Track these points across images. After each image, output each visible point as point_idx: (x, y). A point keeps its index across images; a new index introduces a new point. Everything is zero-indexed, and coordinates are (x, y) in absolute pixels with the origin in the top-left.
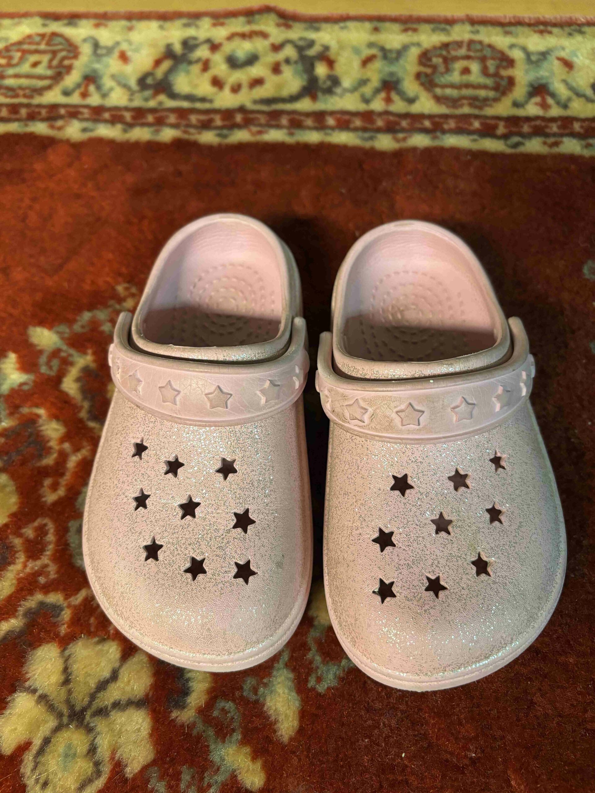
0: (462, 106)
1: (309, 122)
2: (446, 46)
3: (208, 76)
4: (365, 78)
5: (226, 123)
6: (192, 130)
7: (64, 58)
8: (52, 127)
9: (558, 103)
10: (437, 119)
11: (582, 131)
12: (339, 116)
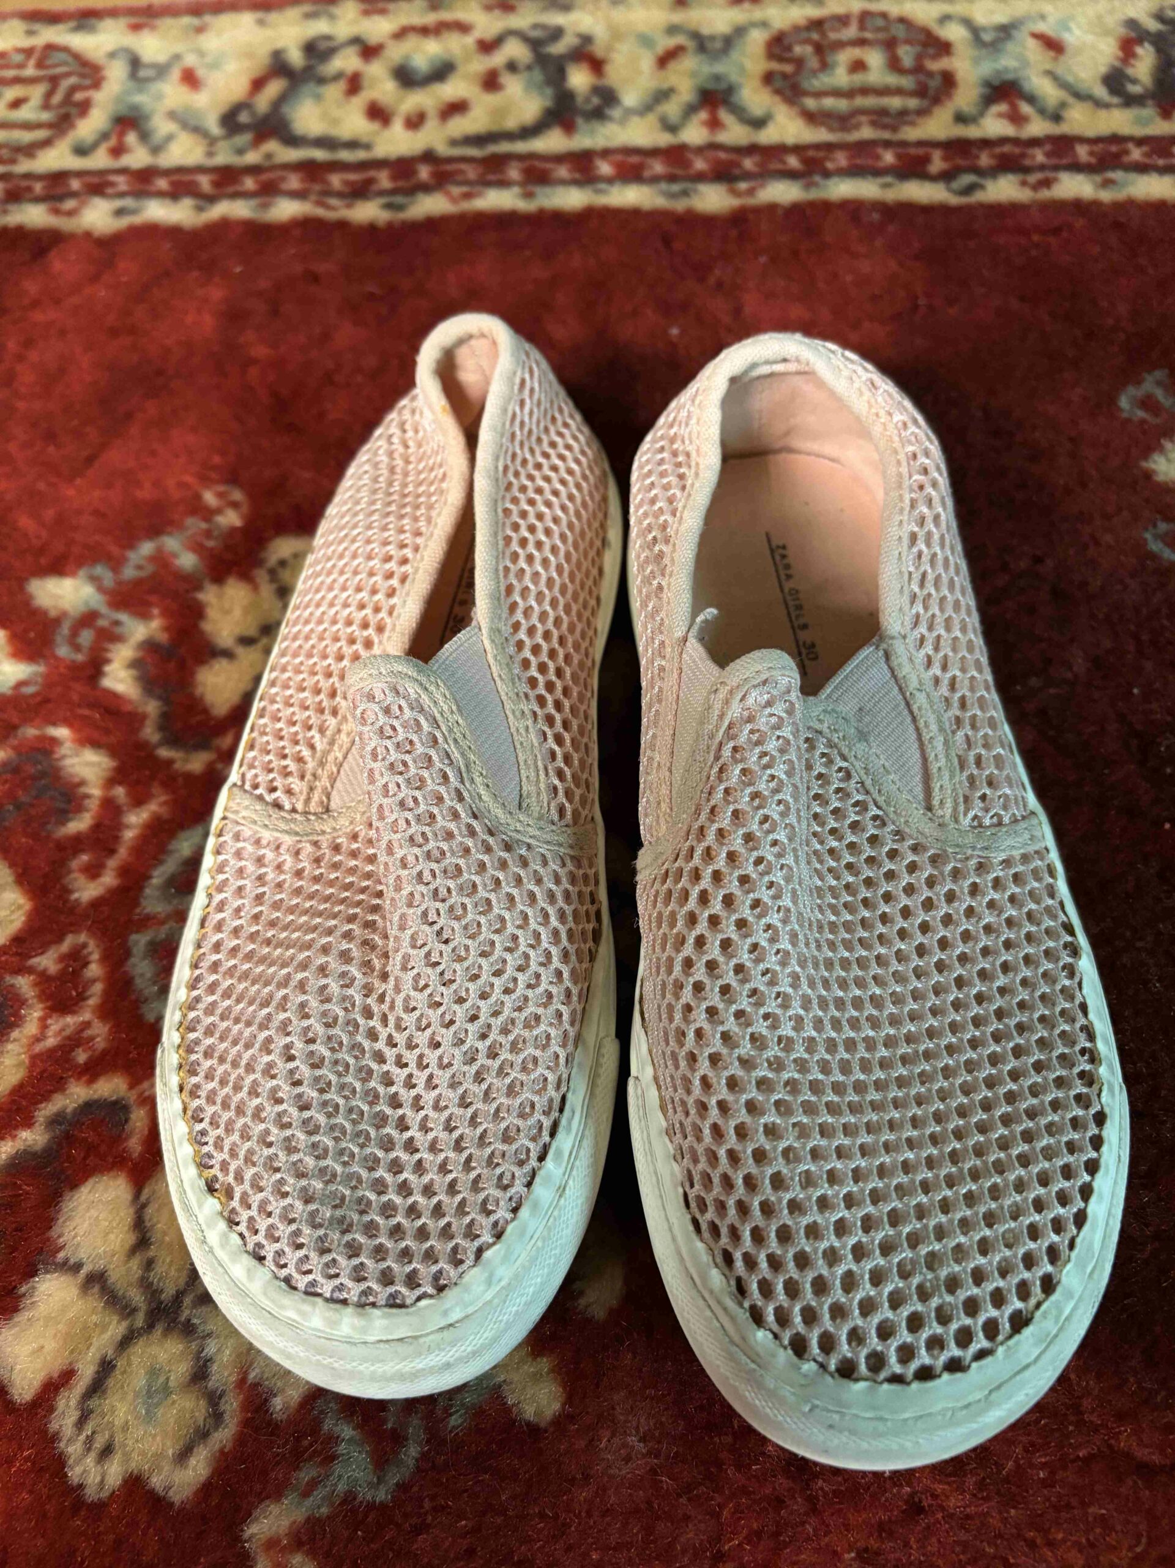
0: (857, 127)
1: (563, 172)
2: (817, 24)
3: (358, 103)
4: (665, 86)
5: (401, 184)
6: (333, 202)
7: (73, 89)
8: (56, 212)
9: (1042, 112)
10: (811, 153)
11: (1093, 160)
12: (619, 158)
